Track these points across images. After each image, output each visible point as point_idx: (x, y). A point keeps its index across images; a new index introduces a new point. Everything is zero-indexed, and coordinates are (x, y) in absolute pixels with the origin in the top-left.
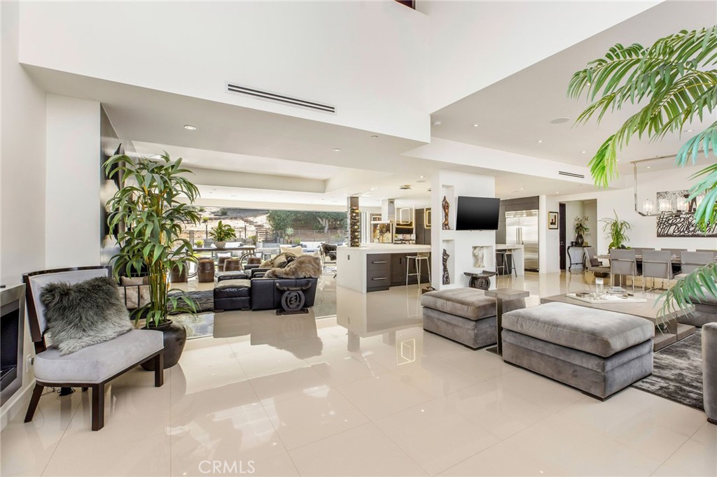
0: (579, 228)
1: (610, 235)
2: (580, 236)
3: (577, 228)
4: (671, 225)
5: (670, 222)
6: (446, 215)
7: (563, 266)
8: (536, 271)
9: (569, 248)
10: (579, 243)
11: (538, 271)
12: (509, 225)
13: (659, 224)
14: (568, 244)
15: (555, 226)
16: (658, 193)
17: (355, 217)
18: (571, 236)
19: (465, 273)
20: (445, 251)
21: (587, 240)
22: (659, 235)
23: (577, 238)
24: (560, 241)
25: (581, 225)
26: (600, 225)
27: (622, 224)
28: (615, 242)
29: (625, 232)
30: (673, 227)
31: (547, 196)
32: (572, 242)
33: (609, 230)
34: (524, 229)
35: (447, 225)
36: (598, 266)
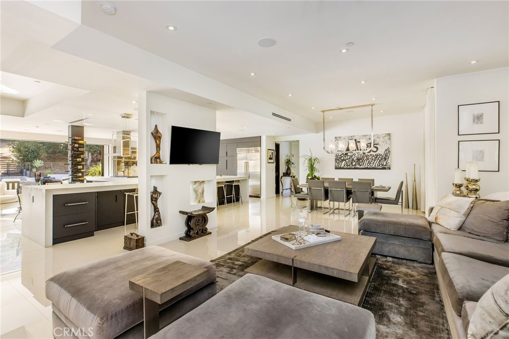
0: (288, 162)
1: (307, 168)
2: (289, 169)
3: (287, 162)
4: (343, 160)
5: (342, 159)
6: (158, 147)
7: (277, 191)
8: (258, 197)
9: (281, 178)
10: (287, 174)
11: (260, 197)
12: (239, 160)
13: (336, 160)
14: (281, 174)
15: (272, 161)
16: (336, 137)
17: (78, 148)
18: (283, 169)
19: (181, 212)
20: (155, 188)
21: (293, 171)
22: (336, 168)
23: (287, 171)
24: (276, 173)
25: (289, 160)
26: (301, 160)
27: (314, 160)
28: (311, 173)
29: (316, 166)
30: (344, 162)
31: (266, 136)
32: (284, 173)
33: (307, 164)
34: (251, 163)
35: (159, 158)
36: (299, 193)
